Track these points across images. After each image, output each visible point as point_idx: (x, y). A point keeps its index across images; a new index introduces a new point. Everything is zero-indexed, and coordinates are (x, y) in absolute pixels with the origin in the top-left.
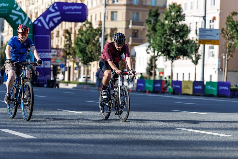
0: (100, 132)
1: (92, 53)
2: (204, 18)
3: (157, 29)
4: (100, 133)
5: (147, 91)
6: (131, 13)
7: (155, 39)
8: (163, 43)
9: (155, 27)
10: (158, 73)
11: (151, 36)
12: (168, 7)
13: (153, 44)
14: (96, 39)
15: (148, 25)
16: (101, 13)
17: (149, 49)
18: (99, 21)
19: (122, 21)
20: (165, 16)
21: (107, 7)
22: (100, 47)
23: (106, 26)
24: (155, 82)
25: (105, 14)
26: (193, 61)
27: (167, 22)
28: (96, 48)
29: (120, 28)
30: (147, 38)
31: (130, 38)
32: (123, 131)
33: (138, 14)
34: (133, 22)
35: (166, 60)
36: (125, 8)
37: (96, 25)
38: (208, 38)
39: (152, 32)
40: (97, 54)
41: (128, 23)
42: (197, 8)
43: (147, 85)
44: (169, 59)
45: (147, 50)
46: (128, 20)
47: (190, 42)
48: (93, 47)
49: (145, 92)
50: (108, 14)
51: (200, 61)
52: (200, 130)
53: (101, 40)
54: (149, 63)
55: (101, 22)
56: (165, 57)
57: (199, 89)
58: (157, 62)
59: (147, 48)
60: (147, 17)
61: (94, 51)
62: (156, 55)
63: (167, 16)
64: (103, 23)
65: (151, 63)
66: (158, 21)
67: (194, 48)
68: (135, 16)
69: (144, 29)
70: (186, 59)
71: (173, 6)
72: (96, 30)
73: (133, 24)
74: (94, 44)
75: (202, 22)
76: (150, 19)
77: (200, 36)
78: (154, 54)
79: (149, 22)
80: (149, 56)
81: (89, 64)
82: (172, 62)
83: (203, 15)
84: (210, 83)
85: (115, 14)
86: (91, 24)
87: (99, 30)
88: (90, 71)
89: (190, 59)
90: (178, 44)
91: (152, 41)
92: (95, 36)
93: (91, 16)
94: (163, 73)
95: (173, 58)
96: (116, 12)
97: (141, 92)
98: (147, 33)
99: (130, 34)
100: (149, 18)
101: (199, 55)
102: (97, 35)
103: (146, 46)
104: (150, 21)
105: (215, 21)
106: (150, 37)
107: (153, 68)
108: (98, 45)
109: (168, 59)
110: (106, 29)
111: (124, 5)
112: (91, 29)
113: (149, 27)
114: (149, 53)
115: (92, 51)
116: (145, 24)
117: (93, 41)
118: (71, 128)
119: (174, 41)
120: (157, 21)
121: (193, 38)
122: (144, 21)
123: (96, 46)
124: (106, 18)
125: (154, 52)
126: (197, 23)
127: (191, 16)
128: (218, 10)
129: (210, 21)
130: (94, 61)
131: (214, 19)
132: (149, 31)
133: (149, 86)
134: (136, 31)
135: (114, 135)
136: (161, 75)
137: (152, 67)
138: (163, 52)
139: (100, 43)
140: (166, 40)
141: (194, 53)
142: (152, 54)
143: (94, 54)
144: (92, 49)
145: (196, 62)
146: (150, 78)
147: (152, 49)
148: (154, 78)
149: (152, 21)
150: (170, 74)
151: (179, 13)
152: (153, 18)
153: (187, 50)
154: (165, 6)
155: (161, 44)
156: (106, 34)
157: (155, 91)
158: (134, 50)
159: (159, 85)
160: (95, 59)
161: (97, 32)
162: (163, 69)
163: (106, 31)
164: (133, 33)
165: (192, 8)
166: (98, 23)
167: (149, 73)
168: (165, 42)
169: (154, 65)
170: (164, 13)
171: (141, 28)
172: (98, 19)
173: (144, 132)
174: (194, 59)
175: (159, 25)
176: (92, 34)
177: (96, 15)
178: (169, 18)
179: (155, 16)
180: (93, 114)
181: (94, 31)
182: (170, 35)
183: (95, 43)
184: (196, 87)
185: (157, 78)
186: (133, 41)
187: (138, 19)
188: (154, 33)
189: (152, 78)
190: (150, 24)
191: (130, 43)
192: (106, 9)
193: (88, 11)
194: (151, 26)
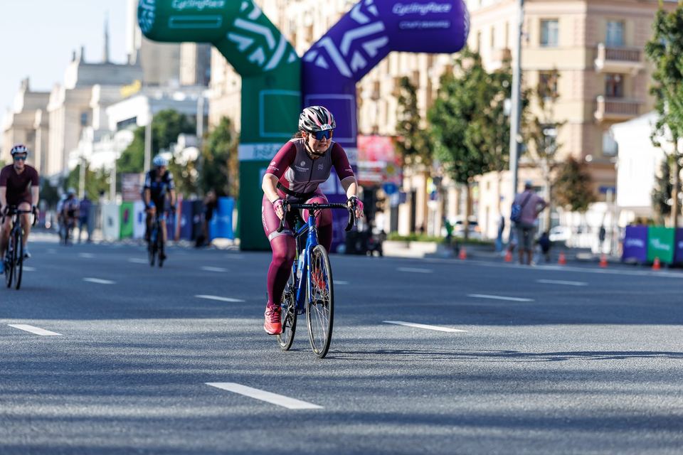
0: (520, 388)
1: (484, 148)
4: (521, 392)
5: (656, 262)
6: (601, 23)
7: (678, 102)
9: (677, 66)
11: (664, 92)
13: (672, 116)
14: (494, 104)
15: (656, 60)
16: (507, 25)
17: (659, 132)
18: (504, 50)
19: (575, 47)
21: (528, 6)
22: (508, 129)
23: (525, 65)
24: (680, 233)
25: (521, 26)
28: (495, 132)
29: (566, 70)
30: (653, 99)
31: (601, 100)
32: (590, 385)
33: (622, 24)
34: (607, 51)
36: (581, 7)
37: (494, 60)
39: (666, 81)
40: (499, 150)
41: (591, 52)
43: (656, 243)
45: (655, 134)
46: (593, 44)
48: (484, 130)
49: (649, 265)
50: (529, 28)
53: (511, 106)
54: (660, 175)
55: (507, 51)
59: (654, 128)
60: (651, 35)
61: (488, 140)
62: (681, 150)
64: (515, 54)
65: (667, 176)
68: (614, 31)
69: (642, 72)
72: (493, 76)
73: (609, 56)
74: (489, 121)
76: (660, 41)
78: (676, 149)
79: (657, 48)
80: (658, 156)
81: (474, 182)
85: (551, 26)
86: (477, 57)
87: (503, 76)
88: (477, 202)
91: (667, 109)
92: (490, 94)
93: (479, 34)
96: (556, 21)
97: (635, 265)
98: (652, 83)
99: (601, 86)
100: (657, 37)
102: (495, 91)
103: (651, 124)
104: (662, 47)
106: (660, 96)
107: (674, 192)
108: (500, 121)
110: (524, 74)
112: (477, 74)
113: (659, 65)
114: (659, 145)
115: (483, 142)
116: (645, 55)
117: (487, 111)
118: (429, 377)
122: (643, 47)
123: (496, 125)
124: (524, 38)
125: (675, 141)
130: (488, 171)
132: (657, 77)
133: (662, 247)
134: (617, 79)
135: (563, 400)
137: (669, 188)
139: (506, 117)
142: (669, 148)
143: (487, 151)
144: (481, 135)
146: (663, 223)
147: (668, 132)
148: (676, 221)
149: (668, 49)
152: (671, 35)
156: (524, 87)
157: (680, 262)
158: (612, 138)
160: (491, 166)
161: (496, 84)
163: (524, 78)
164: (607, 84)
166: (499, 55)
167: (658, 206)
169: (673, 181)
171: (631, 69)
172: (500, 44)
176: (482, 87)
177: (493, 30)
179: (674, 31)
180: (493, 334)
181: (488, 81)
183: (492, 115)
186: (608, 108)
187: (622, 41)
188: (675, 84)
189: (670, 223)
190: (661, 54)
191: (599, 115)
192: (524, 13)
193: (469, 18)
194: (664, 61)
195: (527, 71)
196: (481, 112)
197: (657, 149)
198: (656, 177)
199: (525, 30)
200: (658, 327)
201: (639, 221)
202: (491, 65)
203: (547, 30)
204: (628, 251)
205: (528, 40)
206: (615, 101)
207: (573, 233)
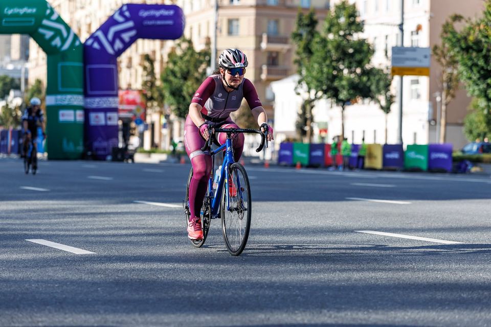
2: (401, 26)
3: (313, 49)
5: (298, 164)
6: (265, 21)
7: (310, 69)
8: (325, 76)
9: (310, 47)
10: (316, 131)
11: (302, 63)
12: (332, 9)
13: (307, 76)
14: (200, 70)
15: (297, 43)
16: (208, 23)
17: (299, 86)
18: (206, 38)
19: (249, 35)
20: (327, 25)
21: (221, 11)
23: (219, 47)
24: (313, 147)
25: (216, 23)
26: (382, 108)
27: (331, 36)
30: (295, 67)
31: (265, 68)
33: (277, 22)
34: (268, 38)
35: (331, 107)
36: (253, 12)
37: (200, 44)
38: (408, 64)
39: (304, 55)
41: (259, 39)
42: (387, 8)
43: (298, 153)
44: (338, 105)
45: (296, 88)
46: (259, 33)
47: (375, 72)
48: (195, 86)
49: (294, 166)
50: (221, 24)
51: (395, 107)
52: (400, 233)
53: (210, 72)
54: (301, 112)
55: (208, 39)
56: (330, 100)
57: (394, 159)
58: (314, 111)
59: (296, 84)
60: (294, 28)
62: (313, 97)
63: (332, 25)
64: (213, 40)
65: (304, 113)
66: (316, 35)
67: (382, 83)
68: (272, 26)
69: (289, 51)
70: (369, 103)
71: (341, 7)
72: (200, 54)
73: (270, 41)
74: (197, 80)
75: (397, 35)
76: (299, 32)
77: (394, 60)
78: (310, 97)
79: (298, 36)
80: (300, 101)
82: (343, 109)
83: (399, 22)
84: (414, 148)
85: (235, 23)
86: (190, 42)
87: (206, 53)
89: (375, 103)
90: (352, 76)
91: (304, 72)
92: (198, 64)
93: (191, 29)
94: (326, 131)
95: (344, 103)
96: (237, 20)
97: (285, 166)
98: (295, 57)
99: (264, 59)
100: (298, 29)
101: (392, 97)
102: (201, 62)
103: (294, 81)
104: (301, 35)
105: (420, 32)
106: (300, 65)
107: (308, 122)
109: (335, 105)
111: (251, 7)
112: (190, 52)
113: (299, 46)
114: (298, 94)
116: (291, 40)
117: (196, 75)
118: (161, 234)
119: (346, 71)
120: (312, 34)
121: (380, 64)
122: (289, 35)
124: (218, 31)
125: (309, 92)
126: (387, 36)
127: (377, 24)
128: (426, 12)
129: (412, 32)
131: (419, 28)
132: (298, 53)
133: (301, 155)
134: (274, 55)
136: (323, 134)
137: (305, 120)
138: (325, 92)
140: (331, 70)
141: (383, 92)
142: (306, 96)
144: (193, 89)
145: (387, 109)
146: (302, 141)
147: (305, 86)
148: (310, 140)
149: (304, 36)
150: (340, 133)
151: (352, 19)
152: (306, 28)
153: (369, 88)
154: (327, 8)
155: (321, 77)
157: (313, 164)
158: (271, 91)
159: (318, 153)
161: (202, 58)
162: (326, 124)
164: (269, 58)
165: (377, 8)
166: (204, 41)
167: (300, 131)
168: (328, 74)
169: (308, 116)
170: (324, 19)
171: (282, 49)
172: (204, 34)
173: (296, 239)
174: (383, 103)
175: (317, 43)
176: (193, 60)
177: (200, 26)
178: (334, 29)
179: (308, 25)
181: (197, 56)
182: (338, 60)
183: (199, 77)
184: (389, 156)
185: (316, 140)
186: (269, 72)
187: (277, 32)
188: (309, 58)
189: (306, 141)
190: (301, 40)
191: (264, 76)
192: (218, 15)
193: (185, 19)
194: (302, 44)
195: (219, 51)
196: (193, 75)
197: (298, 96)
198: (298, 114)
199: (219, 25)
200: (298, 203)
201: (288, 140)
202: (199, 47)
203: (232, 26)
204: (281, 158)
205: (221, 31)
206: (273, 68)
207: (249, 147)
